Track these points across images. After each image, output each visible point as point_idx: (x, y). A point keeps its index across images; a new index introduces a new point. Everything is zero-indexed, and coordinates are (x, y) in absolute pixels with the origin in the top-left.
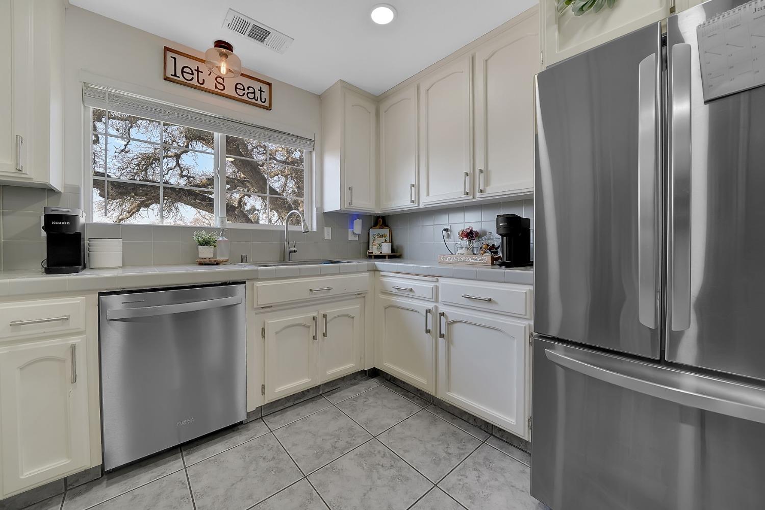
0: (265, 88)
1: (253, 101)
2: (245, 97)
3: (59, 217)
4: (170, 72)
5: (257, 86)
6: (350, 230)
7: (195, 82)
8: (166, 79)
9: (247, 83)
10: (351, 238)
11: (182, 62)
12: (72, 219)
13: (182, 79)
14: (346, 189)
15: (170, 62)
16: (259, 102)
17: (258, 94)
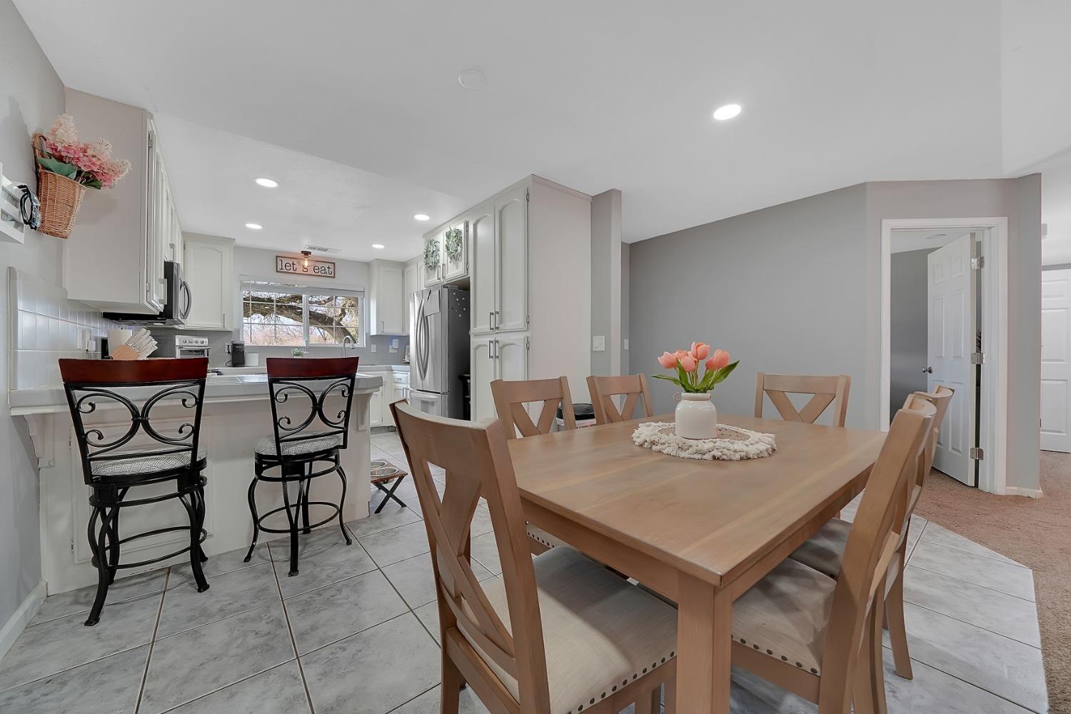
0: (331, 266)
1: (324, 275)
2: (319, 274)
3: (238, 345)
4: (279, 267)
5: (326, 266)
6: (390, 346)
7: (292, 271)
8: (277, 271)
9: (320, 265)
10: (391, 351)
11: (284, 261)
12: (242, 345)
13: (285, 270)
14: (380, 323)
15: (279, 262)
16: (328, 275)
17: (327, 270)
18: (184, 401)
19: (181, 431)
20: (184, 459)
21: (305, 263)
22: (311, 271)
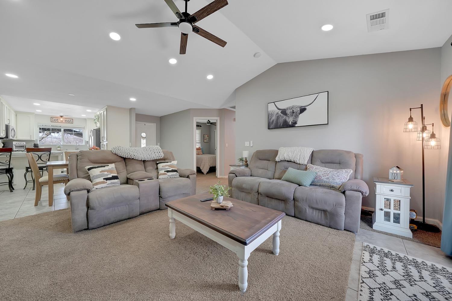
0: (71, 120)
2: (67, 122)
4: (52, 120)
5: (70, 120)
7: (57, 122)
8: (51, 122)
9: (67, 120)
11: (54, 119)
12: (38, 144)
13: (54, 121)
15: (52, 119)
16: (70, 123)
17: (70, 121)
18: (7, 156)
19: (6, 161)
20: (7, 167)
21: (62, 119)
22: (64, 122)
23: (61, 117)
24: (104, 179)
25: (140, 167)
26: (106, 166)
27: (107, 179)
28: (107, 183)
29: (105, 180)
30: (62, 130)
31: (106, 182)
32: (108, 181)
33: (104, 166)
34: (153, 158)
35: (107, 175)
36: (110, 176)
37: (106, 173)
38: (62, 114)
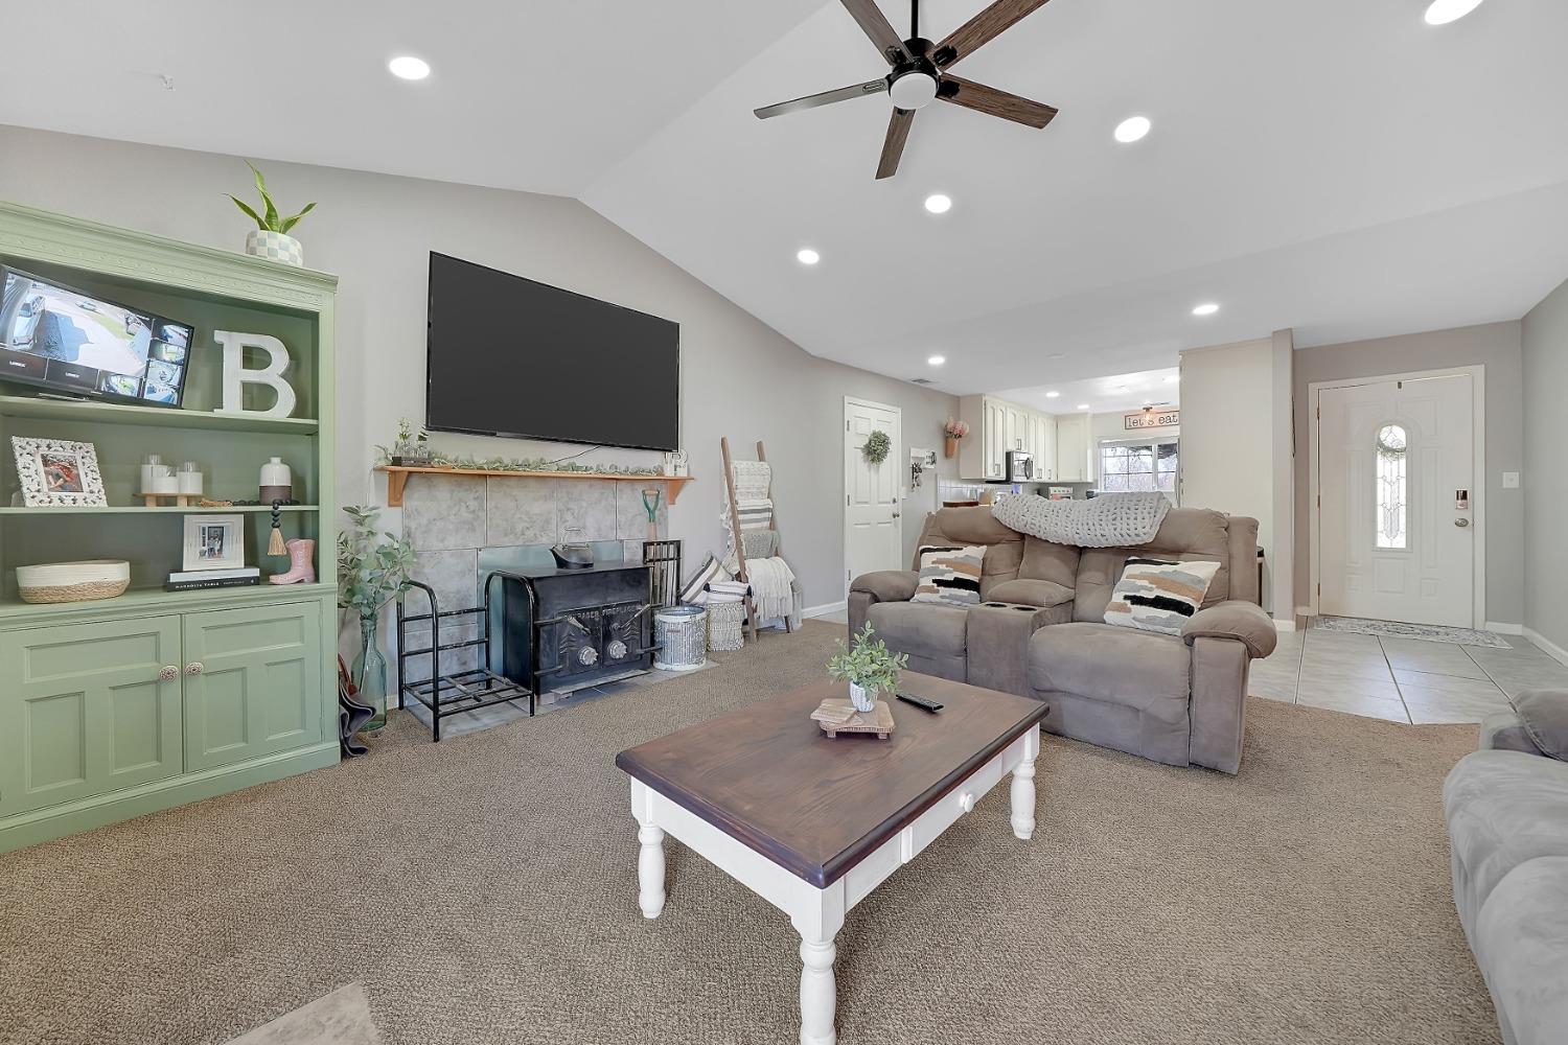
0: (1176, 414)
1: (1169, 424)
2: (1164, 423)
4: (1128, 425)
7: (1138, 426)
8: (1127, 429)
11: (1132, 419)
13: (1133, 426)
15: (1128, 421)
16: (1173, 423)
17: (1172, 419)
21: (1148, 417)
22: (1157, 423)
23: (1147, 409)
24: (934, 581)
25: (1053, 565)
26: (952, 549)
27: (940, 583)
28: (941, 594)
29: (935, 585)
30: (1155, 447)
31: (938, 591)
32: (941, 589)
33: (948, 550)
34: (1102, 539)
35: (943, 573)
36: (950, 577)
37: (943, 567)
38: (1147, 403)
